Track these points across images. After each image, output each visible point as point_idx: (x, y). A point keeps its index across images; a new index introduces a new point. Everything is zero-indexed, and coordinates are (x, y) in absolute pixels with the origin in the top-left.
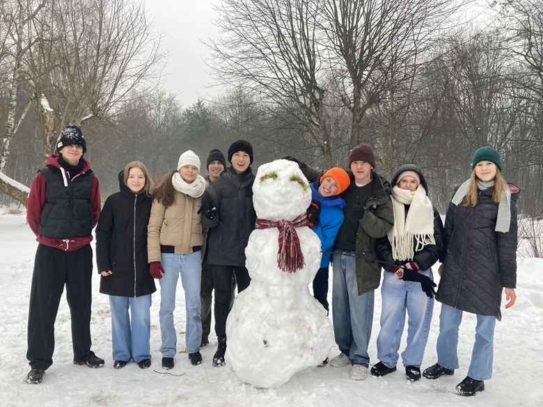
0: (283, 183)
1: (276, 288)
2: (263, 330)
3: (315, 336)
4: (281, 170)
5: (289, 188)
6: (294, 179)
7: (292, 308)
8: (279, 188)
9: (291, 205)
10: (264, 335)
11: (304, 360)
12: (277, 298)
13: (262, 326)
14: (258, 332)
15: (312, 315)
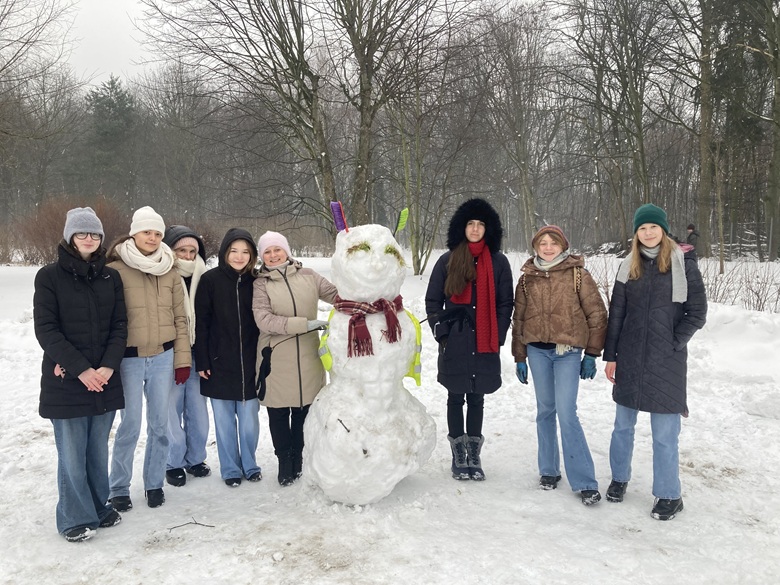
0: (377, 258)
1: (373, 386)
2: (362, 437)
3: (419, 439)
4: (373, 240)
5: (385, 263)
6: (391, 251)
7: (391, 408)
8: (374, 264)
9: (385, 283)
10: (363, 443)
11: (409, 468)
12: (375, 398)
13: (359, 433)
14: (356, 440)
15: (413, 414)
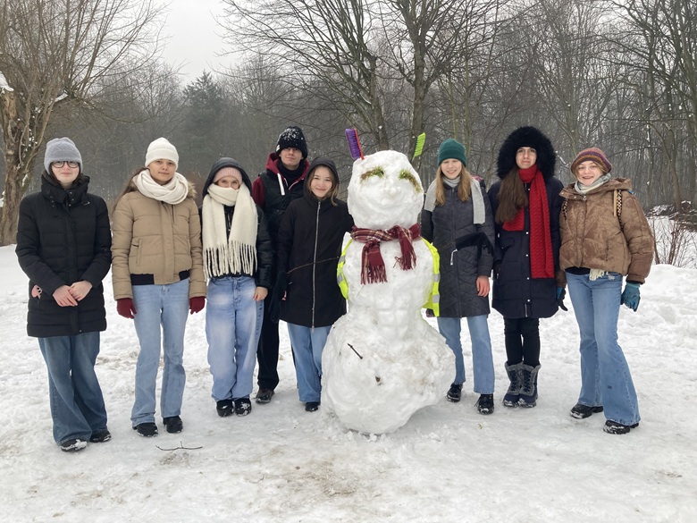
0: (391, 182)
1: (387, 313)
2: (375, 365)
3: (436, 369)
4: (387, 165)
5: (399, 188)
6: (405, 176)
7: (407, 337)
8: (387, 189)
9: (400, 210)
10: (376, 370)
11: (424, 398)
12: (389, 326)
13: (373, 360)
14: (369, 367)
15: (430, 344)
